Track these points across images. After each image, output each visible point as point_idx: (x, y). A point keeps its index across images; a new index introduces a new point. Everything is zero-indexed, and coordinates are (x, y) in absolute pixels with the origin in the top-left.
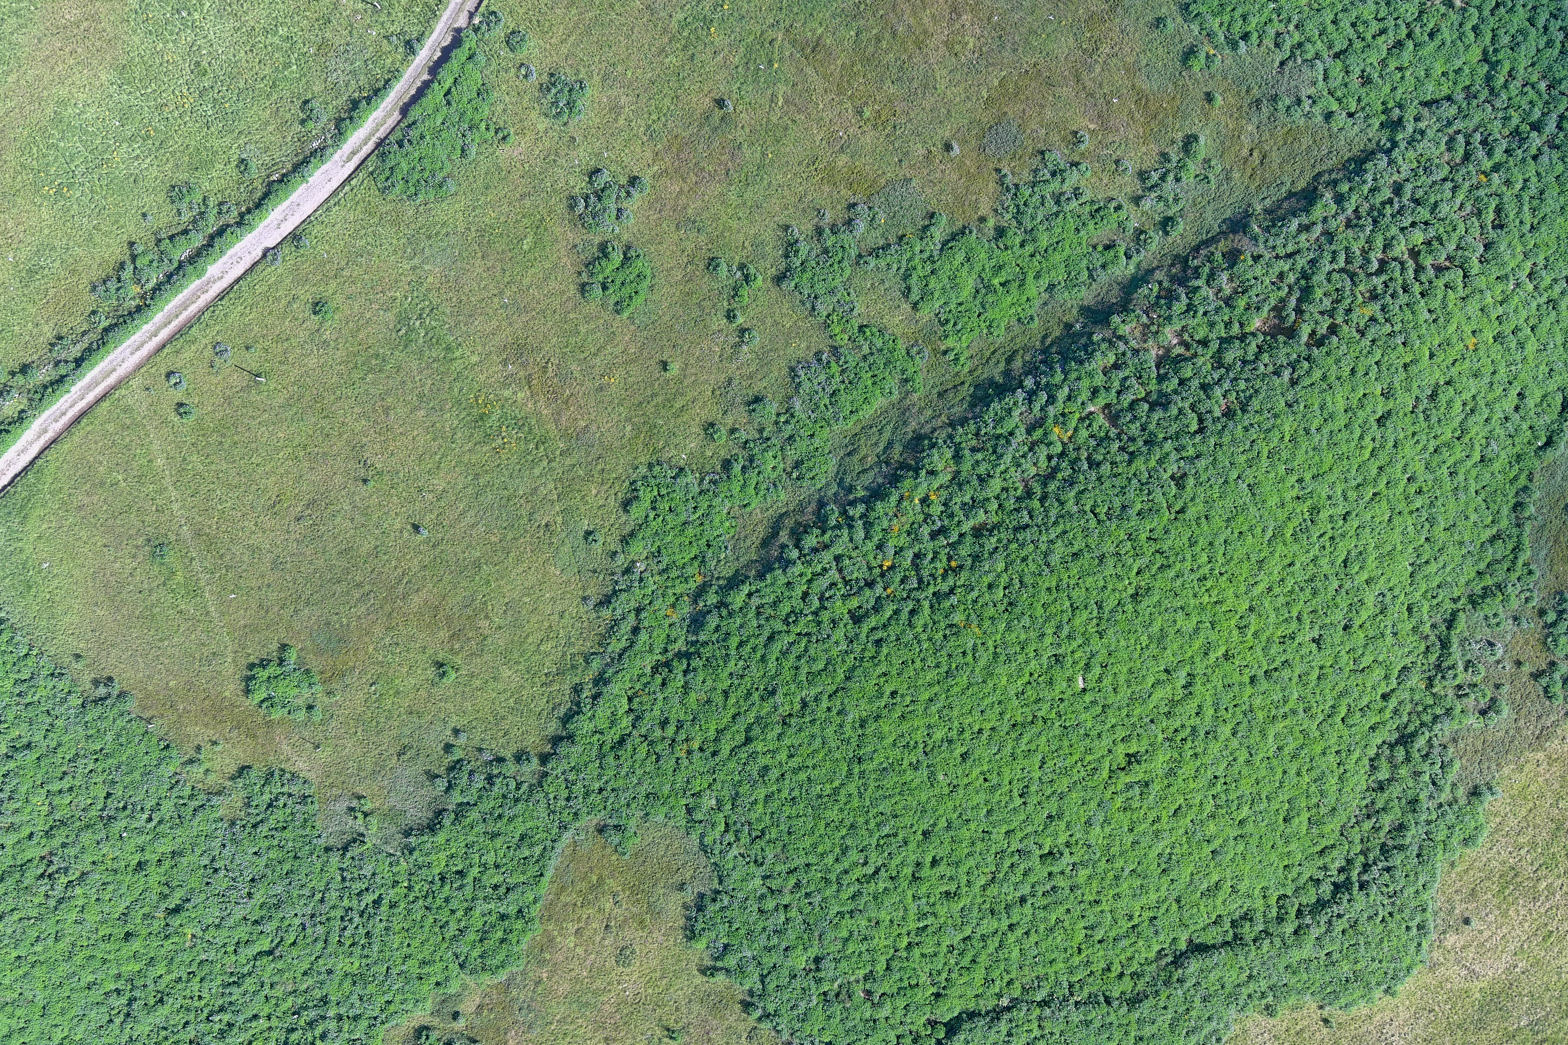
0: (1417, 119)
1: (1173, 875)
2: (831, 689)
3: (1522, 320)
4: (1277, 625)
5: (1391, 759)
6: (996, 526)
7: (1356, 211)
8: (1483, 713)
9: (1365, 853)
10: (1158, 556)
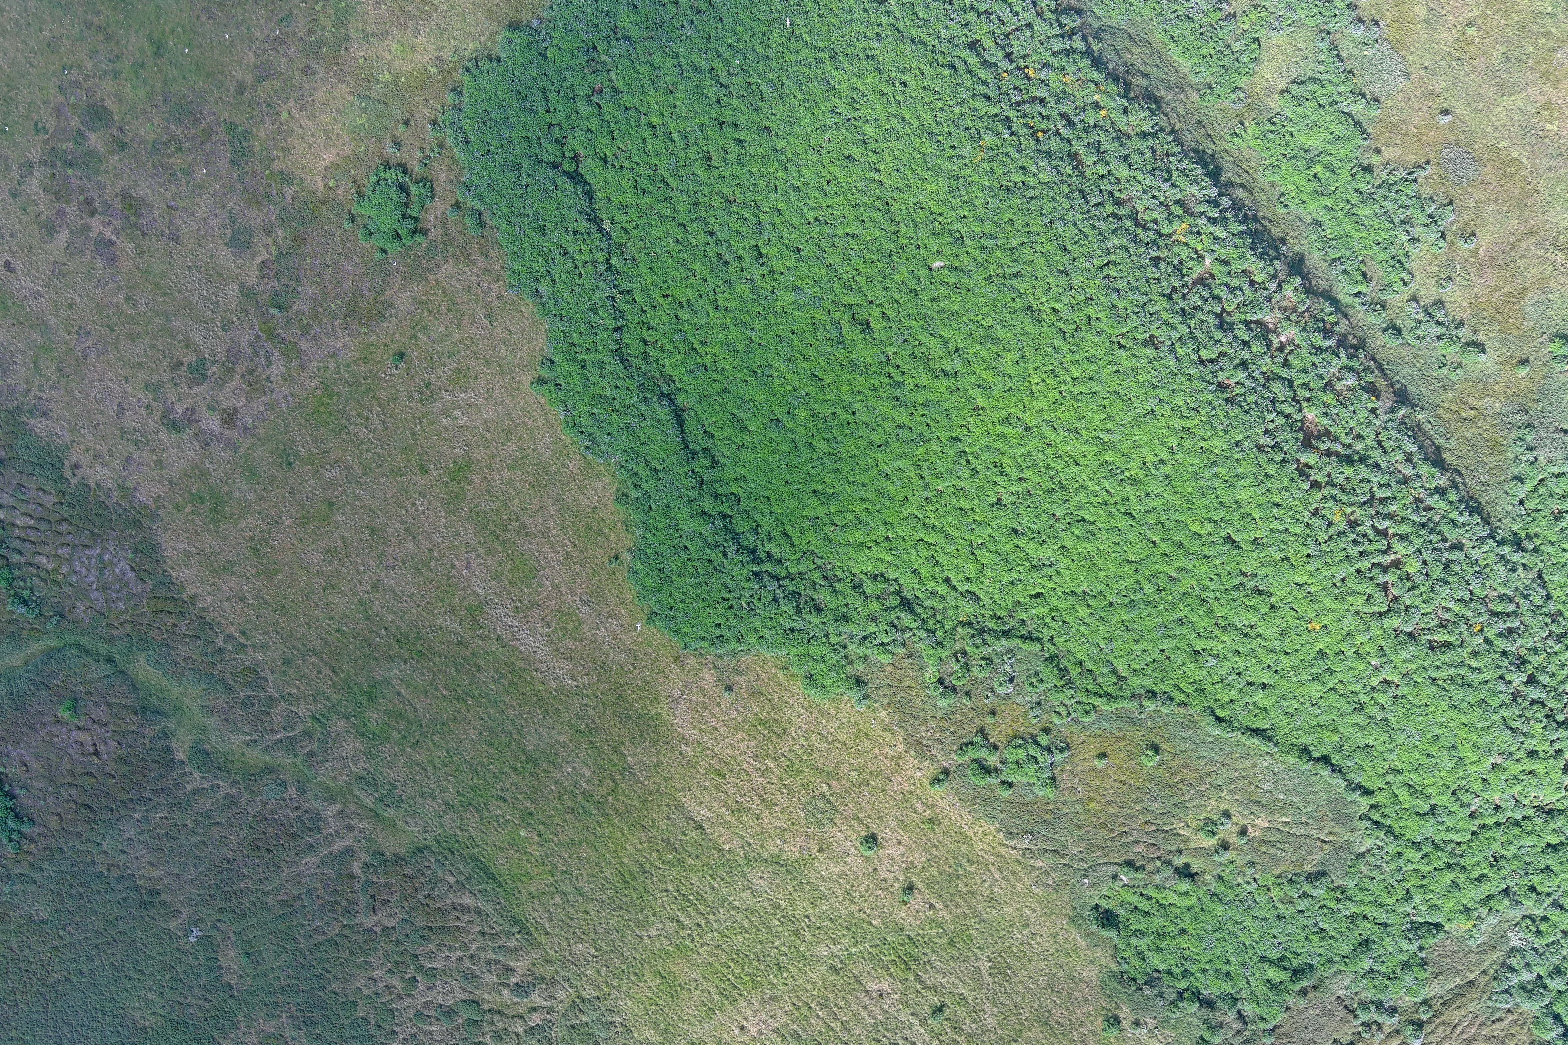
0: (1524, 566)
1: (752, 381)
2: (900, 25)
3: (1341, 678)
4: (1013, 458)
5: (885, 593)
6: (1082, 174)
7: (1431, 509)
8: (941, 681)
9: (789, 576)
10: (1074, 327)
